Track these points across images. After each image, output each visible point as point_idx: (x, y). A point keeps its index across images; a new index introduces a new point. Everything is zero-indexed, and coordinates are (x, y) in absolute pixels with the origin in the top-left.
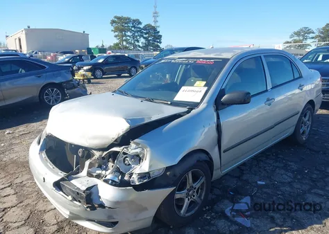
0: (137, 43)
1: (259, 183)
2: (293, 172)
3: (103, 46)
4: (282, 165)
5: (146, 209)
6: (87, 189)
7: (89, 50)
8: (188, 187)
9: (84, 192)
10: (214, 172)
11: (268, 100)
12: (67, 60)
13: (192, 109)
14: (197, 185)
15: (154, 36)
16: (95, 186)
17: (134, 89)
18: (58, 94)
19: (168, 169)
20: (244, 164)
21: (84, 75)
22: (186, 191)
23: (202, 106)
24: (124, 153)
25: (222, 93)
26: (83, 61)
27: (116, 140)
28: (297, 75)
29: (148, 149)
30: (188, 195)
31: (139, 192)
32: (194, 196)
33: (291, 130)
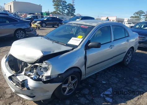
0: (64, 12)
1: (103, 82)
2: (119, 78)
3: (48, 12)
4: (115, 75)
5: (48, 91)
6: (23, 81)
7: (42, 14)
8: (69, 83)
9: (21, 82)
10: (82, 77)
11: (111, 46)
12: (30, 17)
13: (74, 48)
14: (73, 82)
15: (72, 9)
16: (26, 80)
17: (53, 36)
18: (23, 34)
19: (59, 75)
20: (98, 73)
21: (37, 25)
22: (67, 84)
23: (79, 47)
24: (40, 66)
25: (89, 42)
26: (38, 18)
27: (37, 60)
28: (127, 35)
29: (51, 66)
30: (68, 86)
31: (45, 84)
32: (71, 87)
33: (121, 60)
